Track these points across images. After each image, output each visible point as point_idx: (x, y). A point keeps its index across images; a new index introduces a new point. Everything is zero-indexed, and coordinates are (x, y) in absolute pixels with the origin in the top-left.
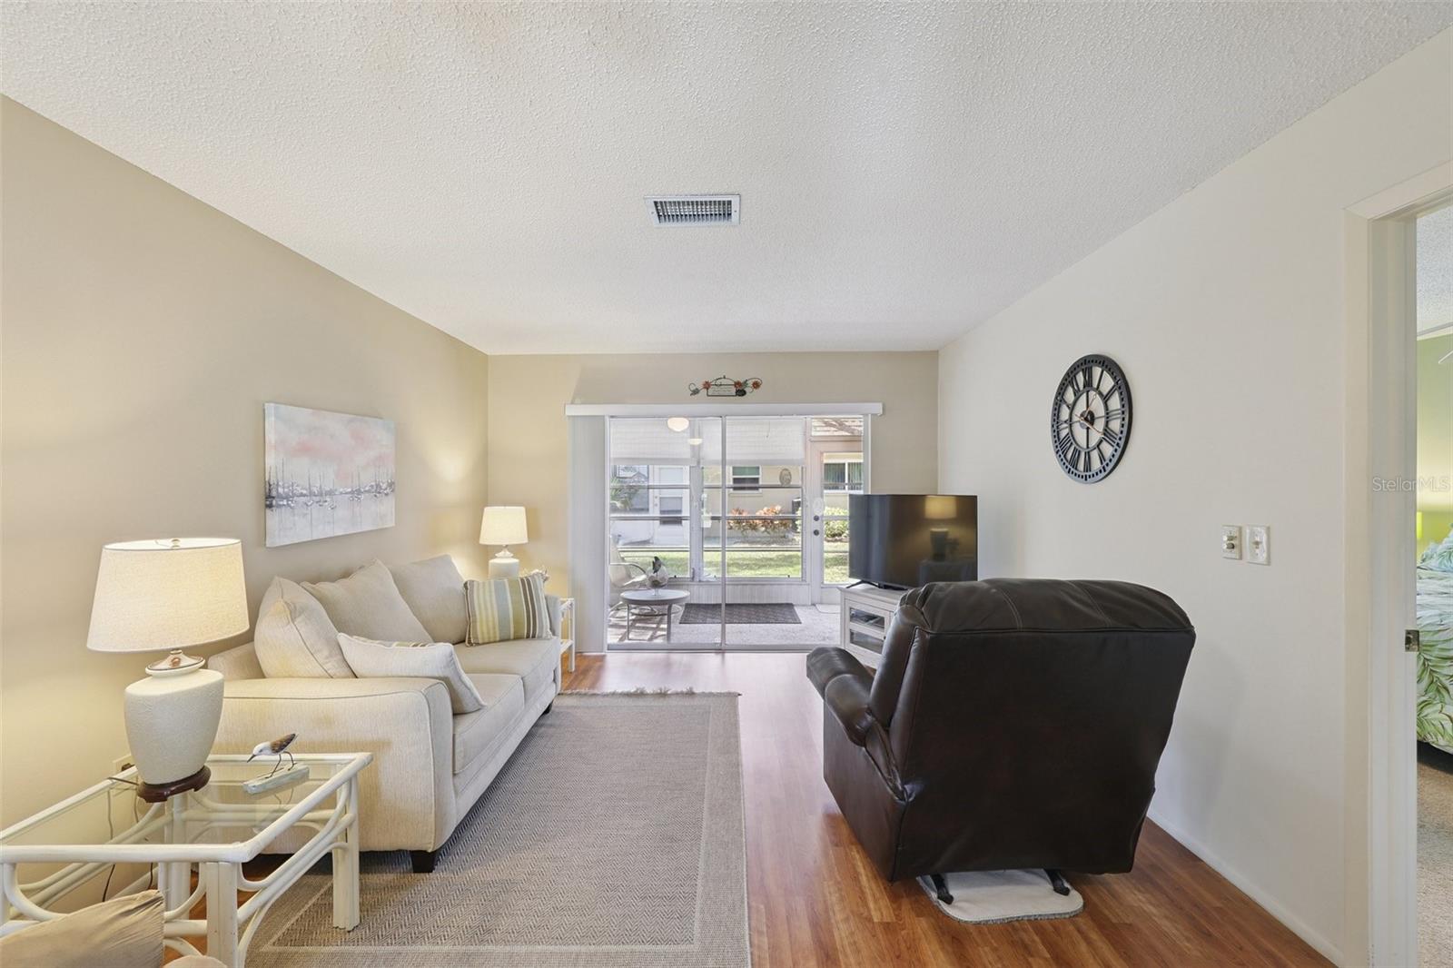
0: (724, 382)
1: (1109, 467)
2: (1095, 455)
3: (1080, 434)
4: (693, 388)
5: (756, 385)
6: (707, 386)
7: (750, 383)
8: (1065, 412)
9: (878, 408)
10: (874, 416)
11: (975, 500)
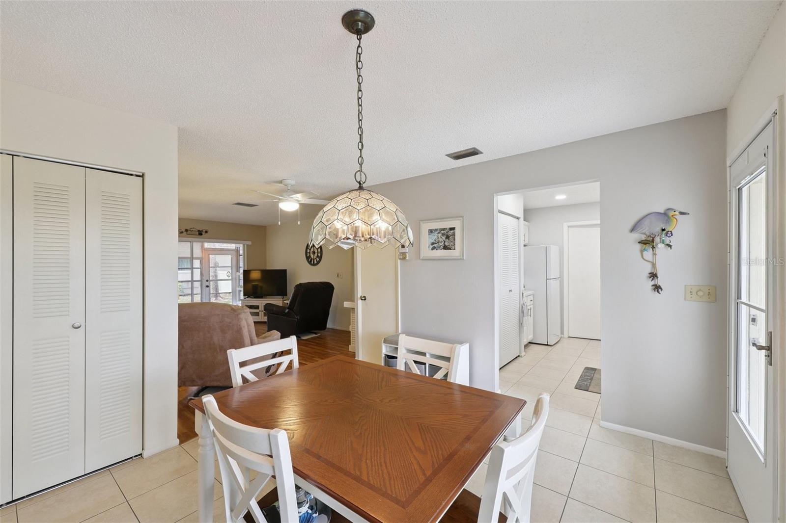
0: (194, 230)
1: (318, 263)
2: (315, 260)
3: (312, 256)
4: (181, 231)
5: (206, 232)
6: (186, 230)
7: (204, 231)
8: (308, 251)
9: (250, 243)
10: (247, 245)
11: (286, 270)
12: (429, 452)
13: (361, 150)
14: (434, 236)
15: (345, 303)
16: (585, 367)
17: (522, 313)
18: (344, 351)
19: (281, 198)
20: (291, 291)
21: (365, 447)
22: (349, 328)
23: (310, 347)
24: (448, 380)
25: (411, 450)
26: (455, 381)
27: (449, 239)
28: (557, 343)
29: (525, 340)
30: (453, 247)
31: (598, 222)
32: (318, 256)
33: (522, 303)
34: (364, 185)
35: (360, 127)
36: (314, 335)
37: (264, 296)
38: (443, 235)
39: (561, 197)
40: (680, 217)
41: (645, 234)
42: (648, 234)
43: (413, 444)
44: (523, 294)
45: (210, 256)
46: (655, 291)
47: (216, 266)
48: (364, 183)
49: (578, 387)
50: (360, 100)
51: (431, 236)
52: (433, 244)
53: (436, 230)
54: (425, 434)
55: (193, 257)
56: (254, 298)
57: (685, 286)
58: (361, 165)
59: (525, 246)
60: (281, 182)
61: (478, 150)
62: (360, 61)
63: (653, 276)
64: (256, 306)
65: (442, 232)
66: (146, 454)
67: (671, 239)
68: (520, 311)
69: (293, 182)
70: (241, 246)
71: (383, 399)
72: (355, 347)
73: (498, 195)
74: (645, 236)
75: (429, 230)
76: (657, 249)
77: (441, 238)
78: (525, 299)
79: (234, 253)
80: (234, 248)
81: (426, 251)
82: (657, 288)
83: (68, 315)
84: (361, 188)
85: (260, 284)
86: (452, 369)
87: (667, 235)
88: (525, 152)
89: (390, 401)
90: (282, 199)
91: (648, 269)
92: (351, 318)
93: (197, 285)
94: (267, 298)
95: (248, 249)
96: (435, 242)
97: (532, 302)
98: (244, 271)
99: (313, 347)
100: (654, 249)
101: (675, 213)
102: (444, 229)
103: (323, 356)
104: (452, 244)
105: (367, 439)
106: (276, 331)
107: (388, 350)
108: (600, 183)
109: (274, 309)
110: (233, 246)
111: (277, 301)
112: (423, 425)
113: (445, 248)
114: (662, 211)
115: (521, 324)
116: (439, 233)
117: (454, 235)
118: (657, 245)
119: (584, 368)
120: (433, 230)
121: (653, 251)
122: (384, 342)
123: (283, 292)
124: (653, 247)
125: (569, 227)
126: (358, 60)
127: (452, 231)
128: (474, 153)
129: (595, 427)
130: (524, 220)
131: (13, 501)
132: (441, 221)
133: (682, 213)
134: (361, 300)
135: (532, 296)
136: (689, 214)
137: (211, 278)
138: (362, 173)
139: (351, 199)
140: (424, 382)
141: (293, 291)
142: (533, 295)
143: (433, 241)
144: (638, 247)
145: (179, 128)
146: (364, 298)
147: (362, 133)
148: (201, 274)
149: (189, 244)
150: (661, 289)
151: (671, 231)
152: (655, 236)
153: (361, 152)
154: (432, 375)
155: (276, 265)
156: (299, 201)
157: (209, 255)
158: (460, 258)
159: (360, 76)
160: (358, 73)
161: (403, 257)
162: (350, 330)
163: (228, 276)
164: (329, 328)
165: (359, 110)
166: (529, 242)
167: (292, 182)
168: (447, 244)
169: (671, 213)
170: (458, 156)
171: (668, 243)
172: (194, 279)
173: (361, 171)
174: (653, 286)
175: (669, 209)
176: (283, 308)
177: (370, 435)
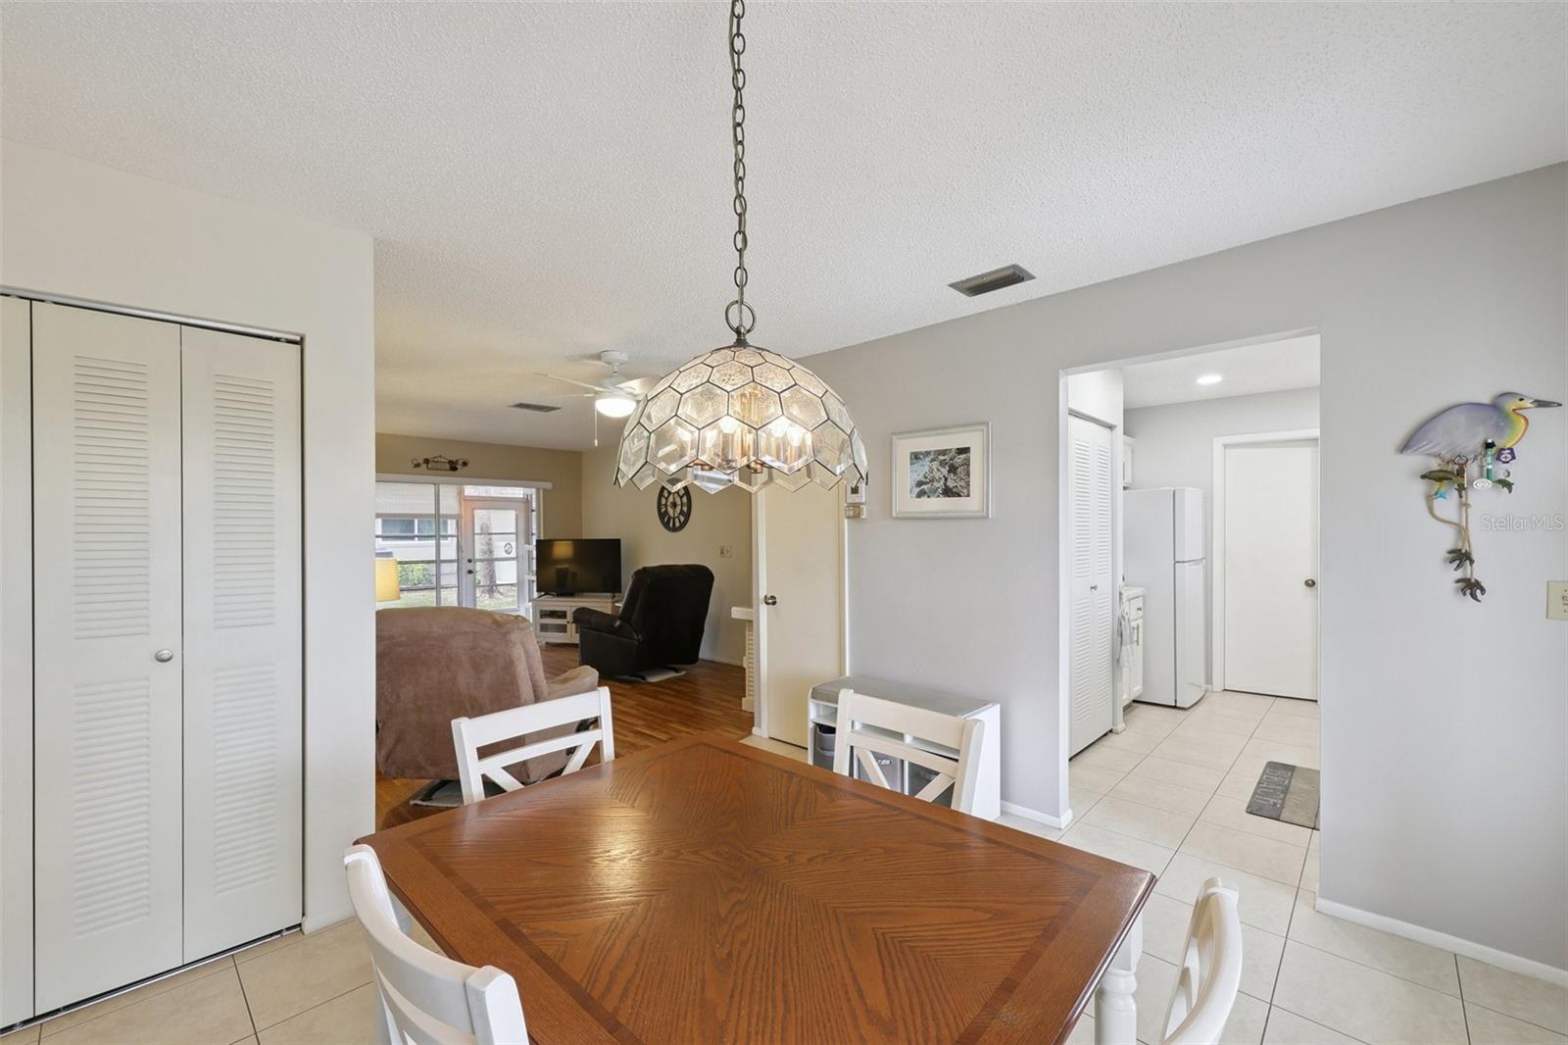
0: (439, 459)
1: (683, 525)
2: (677, 520)
3: (670, 511)
4: (415, 462)
5: (465, 464)
6: (427, 461)
7: (460, 462)
8: (663, 501)
9: (549, 485)
10: (544, 490)
11: (618, 541)
12: (901, 1027)
13: (740, 251)
14: (923, 468)
15: (734, 609)
16: (1266, 761)
17: (1119, 635)
18: (732, 709)
19: (597, 389)
20: (627, 582)
21: (736, 998)
22: (742, 660)
23: (664, 700)
24: (953, 808)
25: (855, 1018)
26: (970, 811)
27: (955, 474)
28: (1196, 703)
29: (1125, 697)
30: (965, 491)
31: (1316, 433)
32: (682, 512)
33: (1118, 614)
34: (749, 338)
35: (739, 196)
36: (672, 675)
37: (579, 592)
38: (943, 463)
39: (1209, 380)
40: (1537, 415)
41: (1439, 456)
42: (1448, 457)
43: (862, 996)
44: (1121, 594)
45: (475, 511)
46: (1465, 594)
47: (487, 532)
48: (749, 331)
49: (1252, 810)
50: (739, 129)
51: (915, 467)
52: (920, 484)
53: (928, 453)
54: (893, 969)
55: (439, 515)
56: (558, 595)
57: (1548, 583)
58: (741, 286)
59: (1125, 488)
60: (598, 357)
61: (1022, 270)
62: (738, 34)
63: (1460, 557)
64: (561, 612)
65: (941, 458)
66: (309, 926)
67: (1512, 466)
68: (1116, 632)
69: (624, 357)
70: (533, 491)
71: (795, 853)
72: (753, 702)
73: (1067, 374)
74: (1440, 462)
75: (912, 453)
76: (1470, 492)
77: (938, 470)
78: (1126, 605)
79: (523, 505)
80: (522, 496)
81: (906, 501)
82: (1471, 587)
83: (147, 634)
84: (741, 343)
85: (572, 568)
86: (963, 776)
87: (1498, 459)
88: (1135, 272)
89: (810, 860)
90: (601, 392)
91: (1448, 540)
92: (747, 642)
93: (449, 569)
94: (582, 597)
95: (546, 497)
96: (923, 480)
97: (1141, 613)
98: (538, 542)
99: (667, 698)
100: (1464, 492)
101: (1522, 403)
102: (944, 452)
103: (691, 719)
104: (963, 483)
105: (745, 971)
106: (589, 667)
107: (821, 713)
108: (1321, 337)
109: (593, 620)
110: (518, 492)
111: (602, 604)
112: (888, 936)
113: (948, 492)
114: (1486, 399)
115: (1116, 661)
116: (933, 460)
117: (967, 463)
118: (1471, 483)
119: (1264, 765)
120: (921, 453)
121: (1461, 496)
122: (812, 697)
123: (612, 586)
124: (1461, 488)
125: (1226, 446)
126: (735, 31)
127: (963, 456)
128: (1013, 277)
129: (1303, 910)
130: (1125, 434)
131: (35, 1018)
132: (937, 434)
133: (1541, 404)
134: (764, 604)
135: (1141, 598)
136: (1560, 405)
137: (477, 557)
138: (743, 306)
139: (713, 368)
140: (895, 809)
141: (630, 583)
142: (1144, 597)
143: (921, 478)
144: (1421, 487)
145: (376, 239)
146: (771, 601)
147: (745, 210)
148: (459, 548)
149: (432, 488)
150: (1483, 591)
151: (1511, 449)
152: (1467, 461)
153: (741, 256)
154: (914, 790)
155: (600, 529)
156: (636, 396)
157: (474, 509)
158: (979, 514)
159: (740, 70)
160: (734, 64)
161: (855, 512)
162: (745, 666)
163: (506, 551)
164: (703, 660)
165: (736, 154)
166: (1133, 480)
167: (621, 356)
168: (950, 484)
169: (1511, 405)
170: (978, 287)
171: (1502, 477)
172: (442, 558)
173: (742, 303)
174: (1458, 581)
175: (1505, 394)
176: (611, 618)
177: (753, 961)
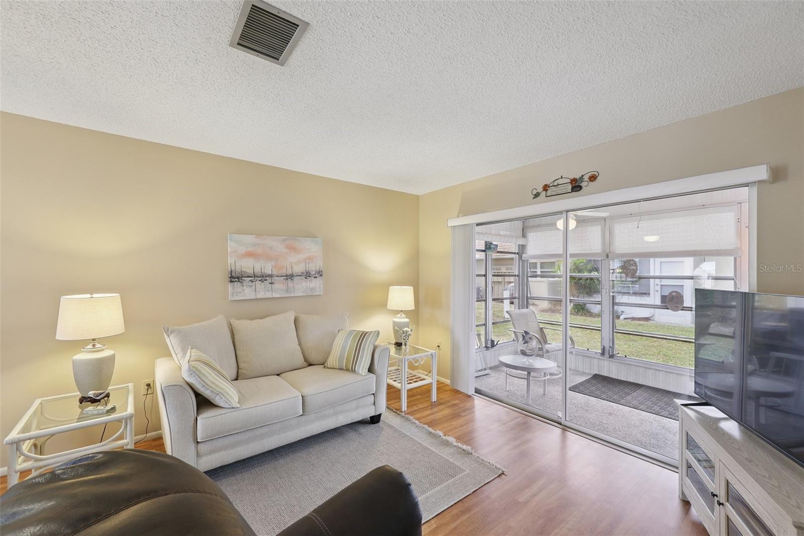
0: (560, 182)
4: (535, 192)
5: (593, 178)
6: (546, 188)
7: (586, 178)
9: (762, 173)
